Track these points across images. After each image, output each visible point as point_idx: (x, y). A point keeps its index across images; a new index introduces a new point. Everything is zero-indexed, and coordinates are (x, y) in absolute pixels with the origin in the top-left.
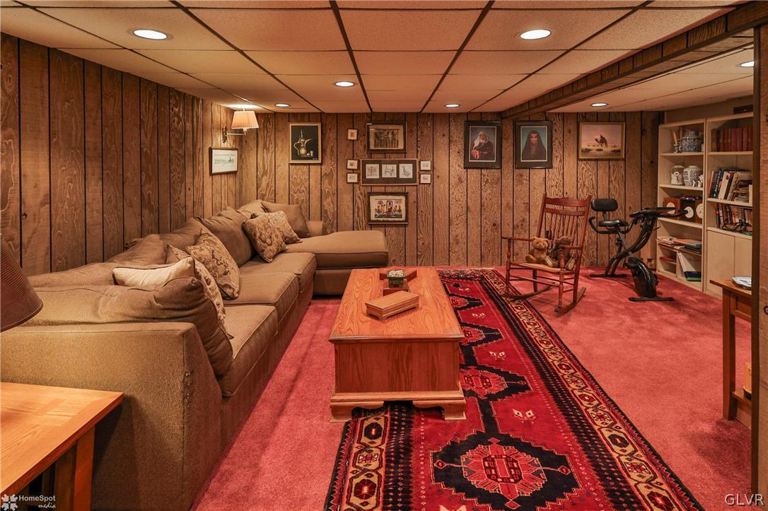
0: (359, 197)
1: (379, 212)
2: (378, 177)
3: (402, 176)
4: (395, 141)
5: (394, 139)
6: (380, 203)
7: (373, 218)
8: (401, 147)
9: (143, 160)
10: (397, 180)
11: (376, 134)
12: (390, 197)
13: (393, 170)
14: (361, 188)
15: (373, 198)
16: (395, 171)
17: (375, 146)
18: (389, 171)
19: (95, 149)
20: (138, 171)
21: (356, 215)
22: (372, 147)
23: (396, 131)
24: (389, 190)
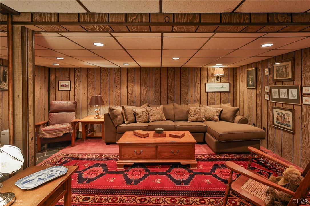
0: (270, 108)
1: (278, 120)
2: (278, 97)
3: (291, 98)
4: (287, 73)
5: (286, 71)
6: (278, 114)
7: (275, 123)
8: (290, 77)
9: (168, 87)
10: (288, 100)
11: (277, 70)
12: (283, 111)
13: (285, 93)
14: (271, 103)
15: (275, 110)
16: (287, 94)
17: (277, 77)
18: (283, 93)
19: (152, 85)
20: (166, 90)
21: (269, 119)
22: (275, 78)
23: (287, 66)
24: (285, 106)
